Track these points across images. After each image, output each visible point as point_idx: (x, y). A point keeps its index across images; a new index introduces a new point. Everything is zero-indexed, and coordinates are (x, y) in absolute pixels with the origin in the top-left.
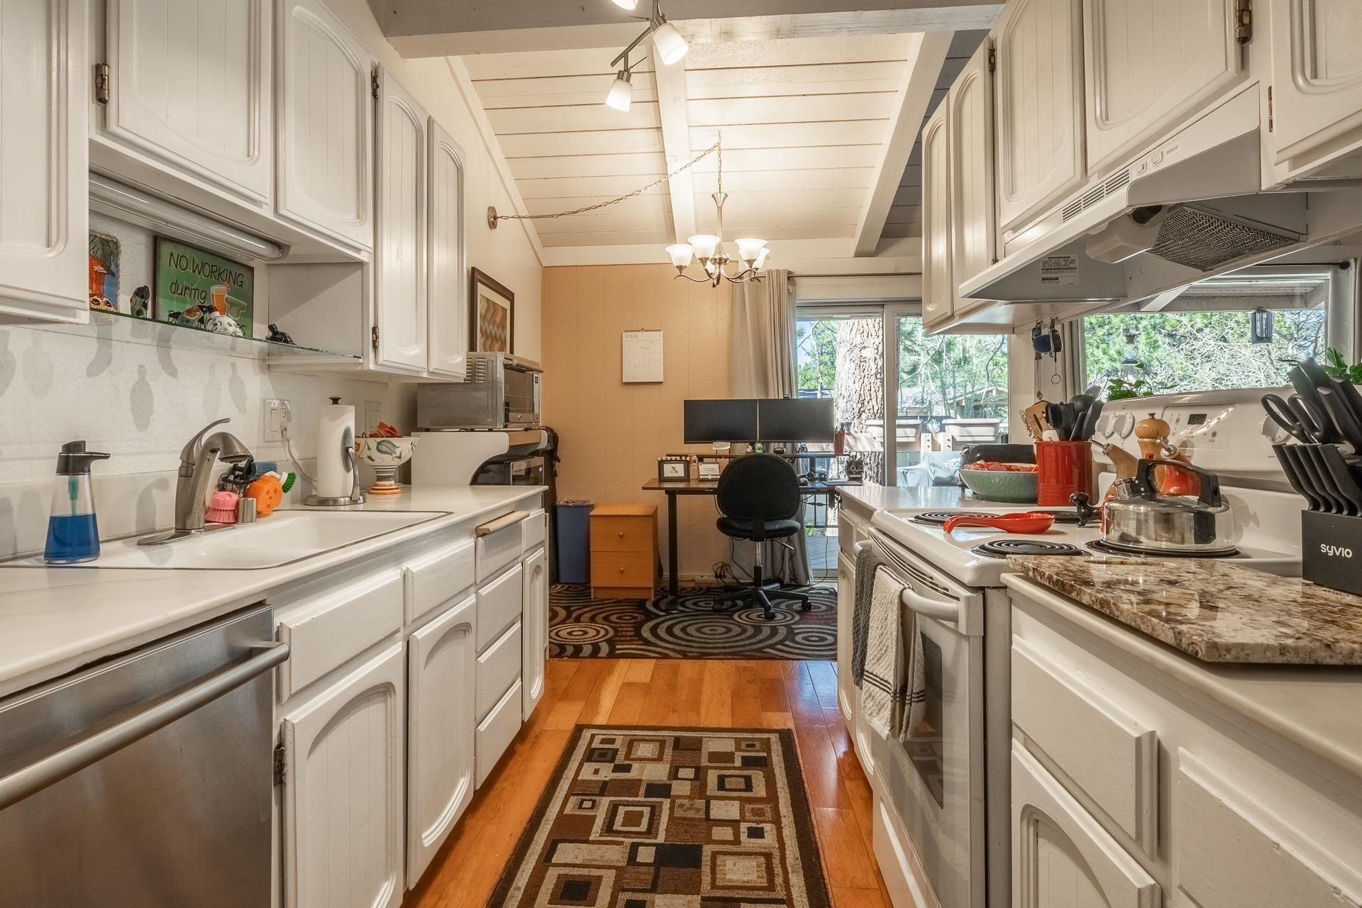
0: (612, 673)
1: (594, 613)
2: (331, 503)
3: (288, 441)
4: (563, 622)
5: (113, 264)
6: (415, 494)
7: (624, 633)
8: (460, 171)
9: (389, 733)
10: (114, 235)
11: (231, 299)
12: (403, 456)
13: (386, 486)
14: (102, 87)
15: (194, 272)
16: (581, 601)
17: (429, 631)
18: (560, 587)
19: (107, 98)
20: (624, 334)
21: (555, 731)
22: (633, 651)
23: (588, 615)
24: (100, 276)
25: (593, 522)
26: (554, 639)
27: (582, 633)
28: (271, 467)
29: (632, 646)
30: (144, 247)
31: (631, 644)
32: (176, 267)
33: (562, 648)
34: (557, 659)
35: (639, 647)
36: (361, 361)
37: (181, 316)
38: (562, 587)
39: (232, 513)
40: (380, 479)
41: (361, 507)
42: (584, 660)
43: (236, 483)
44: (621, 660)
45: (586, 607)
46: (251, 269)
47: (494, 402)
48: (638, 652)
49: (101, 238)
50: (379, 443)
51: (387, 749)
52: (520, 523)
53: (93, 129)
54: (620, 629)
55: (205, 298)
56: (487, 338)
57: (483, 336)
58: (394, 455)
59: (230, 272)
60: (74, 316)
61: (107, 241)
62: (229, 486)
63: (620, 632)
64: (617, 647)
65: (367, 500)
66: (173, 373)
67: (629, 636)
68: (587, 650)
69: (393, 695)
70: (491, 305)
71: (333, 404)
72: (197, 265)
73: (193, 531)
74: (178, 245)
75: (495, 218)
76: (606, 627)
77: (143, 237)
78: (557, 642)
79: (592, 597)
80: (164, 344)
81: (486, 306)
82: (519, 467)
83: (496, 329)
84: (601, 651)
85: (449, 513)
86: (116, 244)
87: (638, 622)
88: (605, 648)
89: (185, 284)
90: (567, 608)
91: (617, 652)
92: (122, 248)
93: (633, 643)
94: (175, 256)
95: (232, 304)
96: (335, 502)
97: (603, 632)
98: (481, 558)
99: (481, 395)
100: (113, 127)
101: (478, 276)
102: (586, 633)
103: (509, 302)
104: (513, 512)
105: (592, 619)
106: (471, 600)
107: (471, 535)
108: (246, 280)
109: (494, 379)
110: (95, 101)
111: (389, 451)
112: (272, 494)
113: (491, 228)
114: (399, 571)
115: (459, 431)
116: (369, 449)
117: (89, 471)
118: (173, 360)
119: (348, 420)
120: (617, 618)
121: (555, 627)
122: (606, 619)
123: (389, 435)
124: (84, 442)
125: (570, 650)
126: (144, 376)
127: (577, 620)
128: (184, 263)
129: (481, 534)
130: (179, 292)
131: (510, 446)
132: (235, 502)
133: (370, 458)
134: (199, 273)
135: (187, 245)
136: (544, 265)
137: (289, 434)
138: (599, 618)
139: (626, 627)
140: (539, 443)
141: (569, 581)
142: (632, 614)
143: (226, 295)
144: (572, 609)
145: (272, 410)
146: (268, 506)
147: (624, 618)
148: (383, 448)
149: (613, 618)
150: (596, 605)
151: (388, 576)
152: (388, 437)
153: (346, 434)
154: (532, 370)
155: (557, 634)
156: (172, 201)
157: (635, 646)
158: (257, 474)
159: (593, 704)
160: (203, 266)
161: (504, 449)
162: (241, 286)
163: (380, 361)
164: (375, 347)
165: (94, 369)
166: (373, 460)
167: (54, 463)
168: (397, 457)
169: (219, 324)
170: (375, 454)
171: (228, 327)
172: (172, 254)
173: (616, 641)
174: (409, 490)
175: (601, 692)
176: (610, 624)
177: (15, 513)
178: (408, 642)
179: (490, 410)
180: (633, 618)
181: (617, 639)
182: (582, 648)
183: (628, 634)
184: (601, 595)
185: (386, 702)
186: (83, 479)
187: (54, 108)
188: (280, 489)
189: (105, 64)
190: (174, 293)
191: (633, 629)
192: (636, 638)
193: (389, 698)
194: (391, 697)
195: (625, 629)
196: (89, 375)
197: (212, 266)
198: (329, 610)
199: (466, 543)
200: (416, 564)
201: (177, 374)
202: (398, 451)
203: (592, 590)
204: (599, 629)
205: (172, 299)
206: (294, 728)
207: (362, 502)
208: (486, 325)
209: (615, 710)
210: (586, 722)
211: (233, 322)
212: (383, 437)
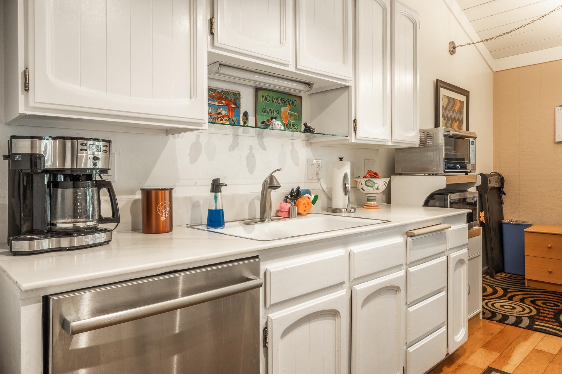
0: (527, 340)
1: (524, 296)
2: (338, 211)
3: (320, 179)
4: (499, 298)
5: (238, 103)
6: (393, 209)
7: (545, 315)
8: (415, 25)
9: (337, 337)
10: (239, 91)
11: (290, 113)
12: (379, 189)
13: (371, 204)
14: (212, 28)
15: (273, 102)
16: (517, 287)
17: (366, 286)
18: (504, 275)
19: (213, 32)
20: (557, 109)
21: (473, 366)
22: (548, 329)
23: (520, 297)
24: (233, 109)
25: (526, 236)
26: (490, 308)
27: (511, 308)
28: (308, 192)
29: (549, 325)
30: (251, 94)
31: (548, 324)
32: (265, 101)
33: (494, 314)
34: (489, 321)
35: (555, 327)
36: (347, 138)
37: (265, 123)
38: (506, 275)
39: (287, 213)
40: (369, 200)
41: (353, 215)
42: (508, 326)
43: (291, 199)
44: (537, 333)
45: (520, 291)
46: (300, 98)
47: (438, 158)
48: (553, 331)
49: (233, 93)
50: (366, 181)
51: (336, 345)
52: (444, 231)
53: (209, 46)
54: (542, 311)
55: (278, 113)
56: (448, 120)
57: (445, 119)
58: (374, 188)
59: (290, 100)
60: (202, 126)
61: (236, 94)
62: (288, 200)
63: (541, 313)
64: (536, 323)
65: (357, 211)
66: (264, 148)
67: (548, 318)
68: (512, 320)
69: (339, 317)
70: (452, 101)
71: (340, 161)
72: (275, 99)
73: (266, 220)
74: (266, 91)
75: (454, 48)
76: (531, 307)
77: (251, 90)
78: (491, 310)
79: (526, 285)
80: (260, 136)
81: (447, 101)
82: (453, 197)
83: (455, 114)
84: (522, 323)
85: (389, 221)
86: (239, 94)
87: (560, 310)
88: (526, 322)
89: (269, 108)
90: (505, 290)
91: (535, 326)
92: (242, 96)
93: (550, 323)
94: (265, 96)
95: (291, 115)
96: (340, 211)
97: (527, 310)
98: (410, 250)
99: (431, 154)
100: (216, 44)
101: (440, 84)
102: (514, 308)
103: (465, 97)
104: (441, 224)
105: (522, 300)
106: (402, 273)
107: (403, 235)
108: (298, 102)
109: (438, 144)
110: (210, 34)
111: (371, 185)
112: (306, 205)
113: (451, 55)
114: (345, 250)
115: (425, 175)
116: (362, 184)
117: (221, 191)
118: (264, 143)
119: (347, 169)
120: (542, 303)
121: (492, 300)
122: (533, 302)
123: (373, 177)
124: (219, 179)
125: (499, 317)
126: (252, 150)
127: (510, 298)
128: (269, 99)
129: (409, 235)
130: (267, 112)
131: (447, 184)
132: (289, 207)
133: (362, 189)
134: (276, 102)
135: (270, 91)
136: (495, 71)
137: (319, 176)
138: (527, 301)
139: (548, 311)
140: (476, 182)
141: (511, 272)
142: (555, 303)
143: (288, 111)
144: (509, 290)
145: (311, 164)
146: (305, 211)
147: (548, 304)
148: (368, 184)
149: (539, 303)
150: (527, 291)
151: (339, 252)
152: (372, 178)
153: (345, 176)
154: (470, 137)
155: (493, 305)
156: (255, 71)
157: (551, 326)
158: (301, 195)
159: (505, 357)
160: (277, 99)
161: (443, 186)
162: (296, 106)
163: (358, 137)
164: (355, 130)
165: (232, 148)
166: (364, 190)
167: (210, 188)
168: (376, 189)
169: (274, 124)
170: (365, 187)
171: (277, 126)
172: (263, 95)
173: (537, 319)
174: (390, 207)
175: (515, 351)
176: (535, 306)
177: (201, 207)
178: (352, 290)
179: (435, 163)
180: (556, 305)
181: (538, 317)
182: (509, 317)
183: (549, 316)
184: (533, 285)
185: (335, 320)
186: (219, 194)
187: (192, 41)
188: (310, 203)
189: (213, 18)
190: (264, 113)
191: (553, 314)
192: (554, 320)
193: (337, 318)
194: (338, 318)
195: (546, 312)
196: (229, 151)
197: (281, 99)
198: (294, 266)
199: (399, 240)
200: (356, 248)
201: (266, 149)
202: (376, 186)
203: (526, 281)
204: (525, 308)
205: (263, 115)
206: (272, 321)
207: (353, 212)
208: (447, 112)
209: (521, 366)
210: (496, 367)
211: (280, 123)
212: (368, 178)
